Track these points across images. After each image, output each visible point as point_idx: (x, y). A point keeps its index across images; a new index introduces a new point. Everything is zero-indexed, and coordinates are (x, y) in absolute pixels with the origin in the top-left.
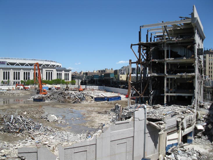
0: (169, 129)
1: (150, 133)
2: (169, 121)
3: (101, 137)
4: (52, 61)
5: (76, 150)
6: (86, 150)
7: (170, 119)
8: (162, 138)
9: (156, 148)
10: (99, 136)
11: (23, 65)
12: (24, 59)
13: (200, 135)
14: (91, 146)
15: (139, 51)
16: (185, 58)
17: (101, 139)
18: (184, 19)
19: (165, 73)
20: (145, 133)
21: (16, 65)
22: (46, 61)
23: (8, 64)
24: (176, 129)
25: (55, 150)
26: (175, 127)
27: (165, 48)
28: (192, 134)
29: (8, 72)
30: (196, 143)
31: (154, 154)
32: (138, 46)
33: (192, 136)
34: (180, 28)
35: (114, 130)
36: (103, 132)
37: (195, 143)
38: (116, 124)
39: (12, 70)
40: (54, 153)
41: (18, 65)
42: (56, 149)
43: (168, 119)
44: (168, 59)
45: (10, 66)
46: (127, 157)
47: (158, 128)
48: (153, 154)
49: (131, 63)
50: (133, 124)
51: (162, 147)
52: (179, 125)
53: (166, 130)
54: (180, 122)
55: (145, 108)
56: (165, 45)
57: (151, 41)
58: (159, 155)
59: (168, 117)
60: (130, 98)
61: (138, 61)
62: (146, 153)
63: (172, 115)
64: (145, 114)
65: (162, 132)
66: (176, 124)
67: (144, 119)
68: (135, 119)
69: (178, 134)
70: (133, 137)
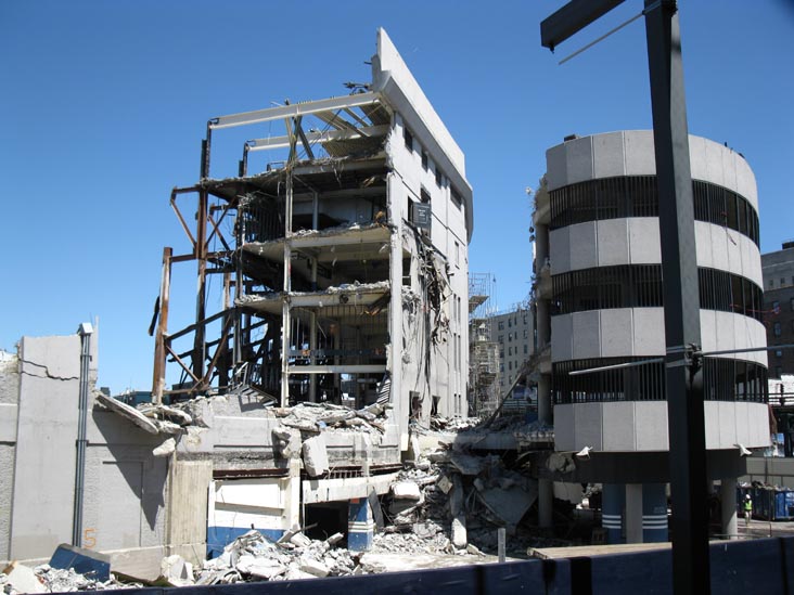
1: (111, 446)
2: (224, 421)
7: (233, 414)
8: (185, 484)
9: (152, 521)
13: (407, 520)
15: (200, 217)
16: (357, 227)
18: (362, 92)
19: (285, 289)
20: (82, 444)
24: (271, 465)
26: (262, 458)
27: (289, 194)
28: (366, 510)
30: (384, 547)
31: (139, 549)
32: (196, 195)
33: (365, 520)
34: (359, 136)
37: (381, 549)
43: (218, 413)
44: (295, 234)
47: (147, 428)
48: (134, 545)
49: (171, 258)
50: (16, 389)
51: (183, 523)
52: (284, 452)
53: (207, 455)
54: (286, 436)
55: (83, 335)
56: (289, 182)
57: (242, 172)
58: (168, 555)
59: (218, 403)
60: (161, 395)
61: (194, 250)
62: (91, 535)
63: (245, 401)
64: (85, 358)
65: (168, 446)
66: (269, 447)
67: (78, 376)
68: (26, 367)
69: (283, 492)
70: (12, 444)
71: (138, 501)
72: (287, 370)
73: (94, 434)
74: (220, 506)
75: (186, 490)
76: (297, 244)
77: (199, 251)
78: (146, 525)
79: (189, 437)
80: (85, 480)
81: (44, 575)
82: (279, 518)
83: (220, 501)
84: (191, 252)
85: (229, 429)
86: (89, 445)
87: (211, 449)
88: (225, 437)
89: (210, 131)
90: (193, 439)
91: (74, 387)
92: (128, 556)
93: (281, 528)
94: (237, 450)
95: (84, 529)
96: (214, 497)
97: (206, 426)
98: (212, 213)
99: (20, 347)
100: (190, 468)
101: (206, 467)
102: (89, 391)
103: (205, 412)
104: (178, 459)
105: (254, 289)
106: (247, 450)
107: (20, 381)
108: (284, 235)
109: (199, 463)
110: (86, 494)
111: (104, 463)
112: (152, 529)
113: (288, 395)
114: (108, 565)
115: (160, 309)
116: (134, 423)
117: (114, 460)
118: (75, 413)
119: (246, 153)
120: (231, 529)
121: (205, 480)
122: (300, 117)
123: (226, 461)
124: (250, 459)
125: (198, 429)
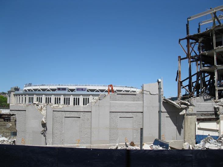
0: (202, 115)
1: (168, 112)
2: (199, 104)
3: (98, 105)
4: (133, 88)
5: (68, 114)
6: (79, 116)
7: (202, 102)
8: (189, 122)
9: (180, 133)
10: (96, 103)
11: (103, 92)
12: (104, 86)
14: (85, 113)
15: (188, 46)
17: (97, 106)
19: (215, 65)
20: (160, 112)
21: (96, 91)
22: (126, 87)
23: (88, 91)
25: (42, 110)
26: (211, 115)
27: (214, 36)
29: (87, 98)
31: (176, 141)
35: (115, 101)
36: (100, 100)
38: (117, 94)
39: (91, 96)
40: (42, 112)
41: (98, 91)
42: (44, 109)
43: (197, 102)
44: (217, 48)
45: (90, 93)
46: (134, 135)
47: (178, 107)
48: (175, 139)
49: (180, 59)
50: (142, 98)
51: (189, 134)
52: (218, 113)
53: (195, 114)
54: (218, 108)
55: (159, 82)
56: (214, 32)
57: (199, 31)
58: (185, 143)
59: (197, 99)
60: (180, 98)
61: (187, 56)
62: (163, 136)
63: (205, 98)
64: (160, 89)
65: (184, 112)
66: (213, 111)
67: (158, 93)
68: (144, 92)
69: (218, 125)
70: (142, 112)
71: (176, 127)
72: (217, 89)
73: (163, 109)
74: (199, 129)
75: (189, 124)
76: (217, 51)
77: (188, 56)
78: (178, 134)
79: (189, 109)
80: (161, 122)
81: (152, 147)
82: (217, 133)
83: (199, 127)
84: (186, 57)
85: (201, 106)
86: (162, 112)
87: (196, 113)
88: (200, 109)
89: (188, 21)
90: (191, 110)
91: (157, 96)
92: (173, 142)
93: (217, 135)
94: (204, 112)
95: (161, 135)
96: (197, 126)
97: (194, 106)
98: (191, 45)
99: (142, 87)
100: (190, 118)
101: (195, 118)
102: (161, 97)
103: (194, 102)
104: (186, 116)
105: (205, 65)
106: (207, 112)
107: (143, 96)
108: (213, 48)
109: (193, 116)
110: (162, 125)
111: (166, 117)
112: (180, 135)
113: (218, 96)
114: (168, 145)
115: (178, 74)
116: (174, 106)
117: (169, 116)
118: (158, 104)
119: (199, 26)
120: (203, 135)
121: (195, 121)
122: (215, 12)
123: (200, 116)
124: (207, 115)
125: (192, 107)
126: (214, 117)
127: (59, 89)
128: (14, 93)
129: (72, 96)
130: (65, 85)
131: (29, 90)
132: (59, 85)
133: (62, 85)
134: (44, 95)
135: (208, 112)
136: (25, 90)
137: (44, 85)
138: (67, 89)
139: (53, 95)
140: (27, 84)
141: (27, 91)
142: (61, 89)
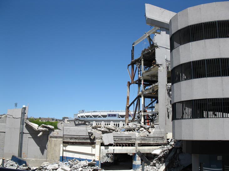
0: (71, 138)
1: (31, 134)
2: (68, 128)
9: (43, 153)
13: (155, 162)
16: (152, 67)
19: (142, 89)
20: (22, 133)
26: (84, 139)
28: (136, 157)
32: (131, 66)
33: (136, 161)
48: (37, 158)
49: (129, 84)
52: (91, 137)
53: (60, 137)
54: (92, 133)
56: (142, 57)
58: (46, 162)
62: (24, 154)
63: (77, 123)
64: (23, 113)
66: (87, 136)
67: (21, 117)
68: (8, 116)
70: (4, 132)
71: (39, 148)
72: (142, 114)
73: (26, 131)
74: (65, 151)
75: (53, 146)
76: (144, 75)
79: (55, 132)
85: (70, 130)
86: (24, 133)
87: (62, 136)
88: (69, 133)
89: (133, 47)
91: (19, 120)
92: (35, 161)
94: (74, 136)
95: (22, 153)
97: (60, 130)
100: (54, 140)
101: (60, 140)
103: (60, 126)
104: (50, 138)
106: (78, 136)
109: (58, 139)
111: (29, 138)
112: (43, 155)
114: (25, 162)
117: (31, 137)
120: (73, 158)
121: (60, 144)
123: (69, 139)
124: (79, 139)
125: (57, 130)
126: (89, 141)
127: (109, 115)
128: (68, 119)
129: (121, 122)
130: (116, 111)
131: (82, 117)
132: (110, 111)
133: (113, 111)
134: (94, 122)
135: (80, 136)
136: (79, 117)
137: (96, 112)
138: (117, 116)
139: (103, 122)
140: (80, 111)
141: (80, 117)
142: (111, 115)
